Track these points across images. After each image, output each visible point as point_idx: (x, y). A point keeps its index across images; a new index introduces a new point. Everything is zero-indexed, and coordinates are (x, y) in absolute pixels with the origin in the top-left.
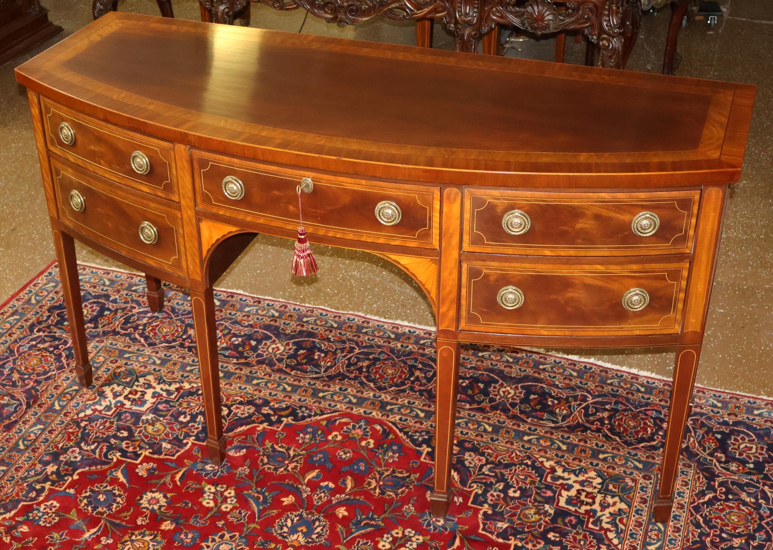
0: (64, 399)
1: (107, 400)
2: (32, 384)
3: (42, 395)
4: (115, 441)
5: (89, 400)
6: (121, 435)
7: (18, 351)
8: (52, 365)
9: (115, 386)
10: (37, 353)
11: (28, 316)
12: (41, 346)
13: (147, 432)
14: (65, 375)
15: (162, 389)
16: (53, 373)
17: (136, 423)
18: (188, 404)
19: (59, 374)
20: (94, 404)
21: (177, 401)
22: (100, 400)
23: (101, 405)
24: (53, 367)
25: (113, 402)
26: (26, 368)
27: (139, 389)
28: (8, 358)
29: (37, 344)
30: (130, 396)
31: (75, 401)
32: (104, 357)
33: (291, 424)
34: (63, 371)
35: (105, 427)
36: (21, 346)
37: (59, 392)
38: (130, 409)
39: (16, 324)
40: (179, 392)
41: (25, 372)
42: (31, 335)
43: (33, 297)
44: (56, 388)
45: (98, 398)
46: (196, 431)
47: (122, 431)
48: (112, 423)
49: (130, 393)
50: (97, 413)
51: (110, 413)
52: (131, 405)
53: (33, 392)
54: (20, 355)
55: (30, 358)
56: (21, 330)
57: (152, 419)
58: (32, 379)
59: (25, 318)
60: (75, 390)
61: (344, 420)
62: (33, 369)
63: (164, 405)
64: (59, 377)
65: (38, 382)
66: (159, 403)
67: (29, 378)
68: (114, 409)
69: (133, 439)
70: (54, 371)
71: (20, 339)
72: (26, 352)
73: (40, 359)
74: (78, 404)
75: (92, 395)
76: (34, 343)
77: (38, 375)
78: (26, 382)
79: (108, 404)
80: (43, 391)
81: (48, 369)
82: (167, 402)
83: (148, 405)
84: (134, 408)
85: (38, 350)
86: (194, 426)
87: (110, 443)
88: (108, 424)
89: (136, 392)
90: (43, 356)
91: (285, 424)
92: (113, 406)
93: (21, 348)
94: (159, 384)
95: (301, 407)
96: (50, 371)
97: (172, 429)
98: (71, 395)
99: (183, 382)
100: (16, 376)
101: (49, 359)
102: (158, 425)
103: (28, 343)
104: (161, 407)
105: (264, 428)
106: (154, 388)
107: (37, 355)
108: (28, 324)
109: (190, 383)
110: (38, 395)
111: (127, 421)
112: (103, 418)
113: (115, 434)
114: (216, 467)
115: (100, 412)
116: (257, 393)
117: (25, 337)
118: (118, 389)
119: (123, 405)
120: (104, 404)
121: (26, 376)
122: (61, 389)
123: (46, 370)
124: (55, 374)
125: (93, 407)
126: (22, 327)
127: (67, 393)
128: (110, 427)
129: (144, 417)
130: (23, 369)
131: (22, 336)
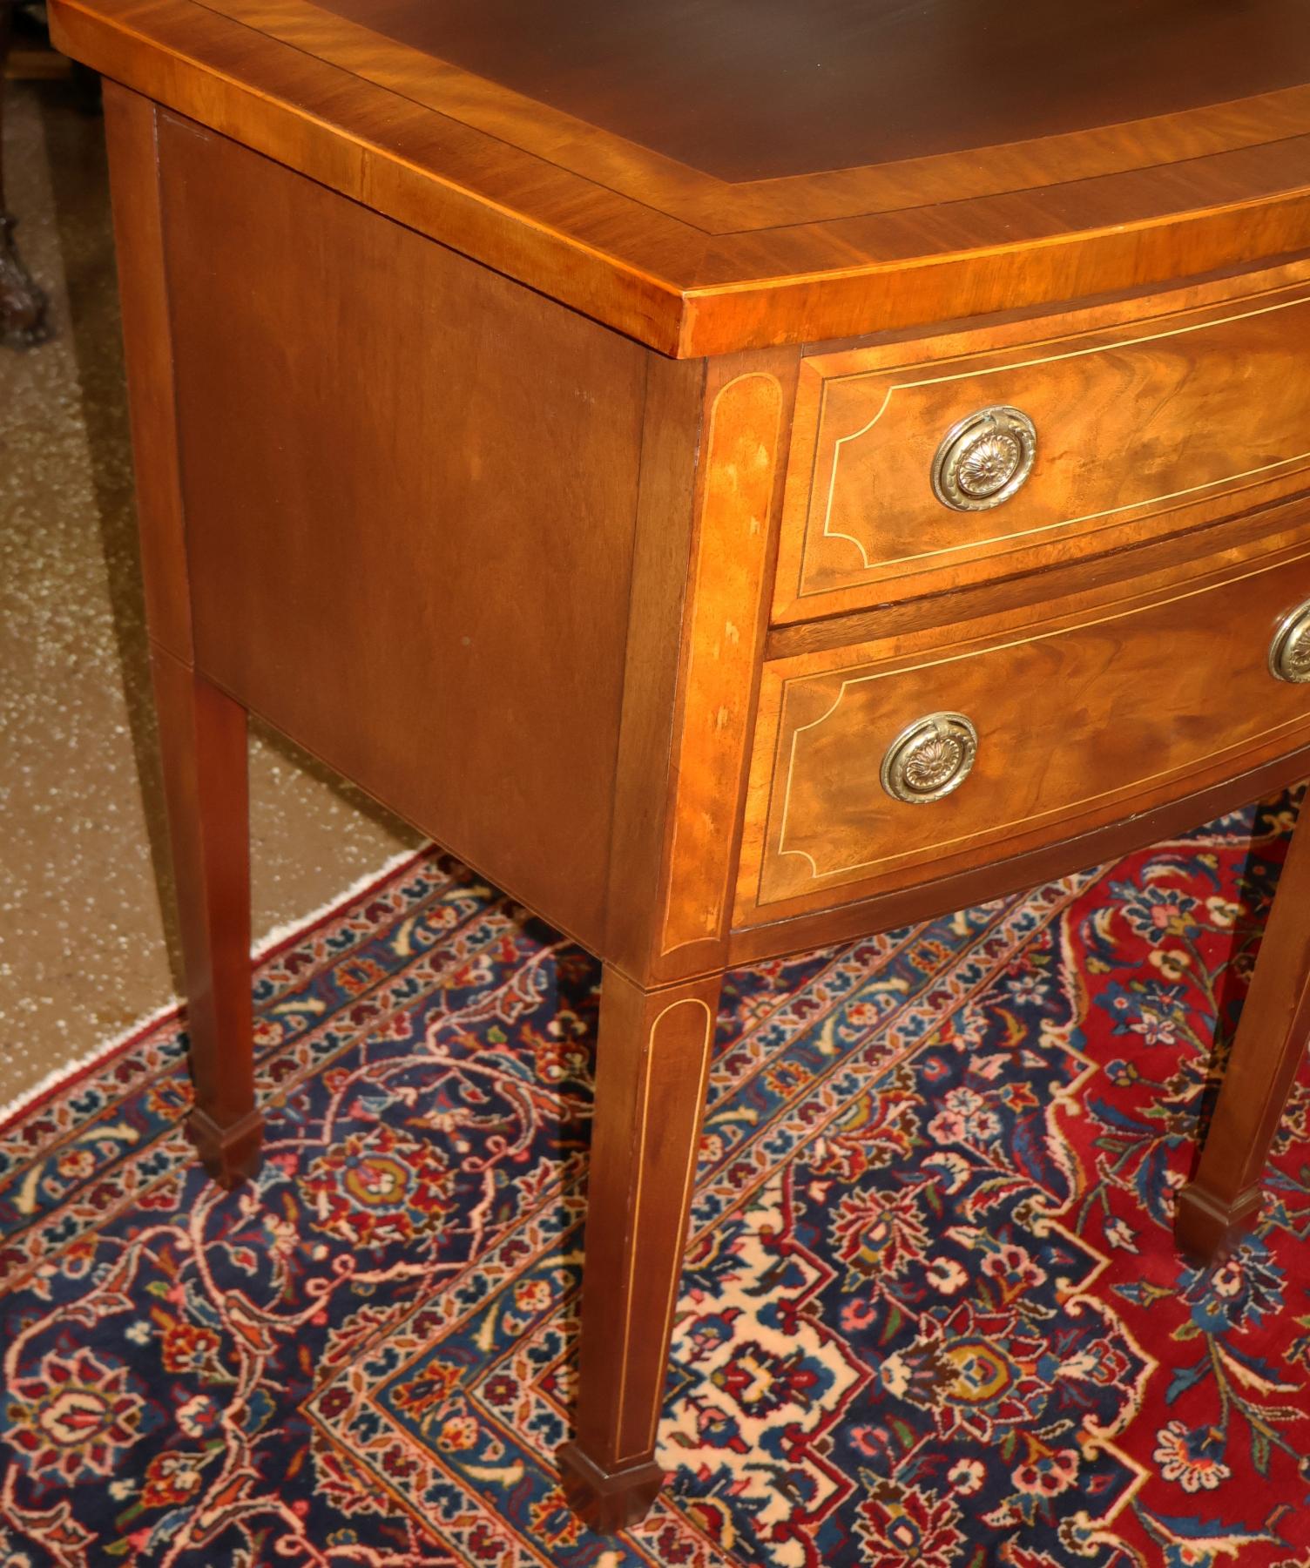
1: (738, 1475)
4: (1004, 1509)
5: (714, 1533)
6: (975, 1484)
9: (665, 1427)
13: (981, 1401)
15: (752, 1292)
17: (922, 1423)
18: (874, 1245)
21: (836, 1265)
22: (730, 1499)
23: (762, 1503)
25: (761, 1456)
27: (721, 1356)
30: (751, 1394)
32: (456, 1414)
33: (1074, 1033)
35: (901, 1522)
38: (827, 1416)
40: (792, 1249)
45: (713, 1501)
46: (1026, 1264)
47: (953, 1474)
48: (892, 1495)
49: (734, 1390)
50: (808, 1529)
52: (807, 1407)
57: (914, 1369)
61: (1102, 920)
63: (847, 1312)
66: (832, 1319)
68: (807, 1466)
69: (1007, 1454)
75: (686, 1517)
79: (764, 1476)
82: (833, 1298)
83: (830, 1357)
84: (830, 1399)
86: (997, 1265)
87: (1006, 1532)
88: (892, 1511)
89: (730, 1368)
91: (1072, 1044)
92: (786, 1465)
94: (716, 1292)
95: (1001, 987)
97: (987, 1327)
99: (740, 1225)
102: (959, 1360)
104: (852, 1321)
105: (1077, 1097)
106: (735, 1312)
109: (752, 1202)
111: (896, 1442)
112: (846, 1515)
113: (959, 1498)
114: (1233, 1267)
115: (799, 1515)
116: (886, 1061)
118: (686, 1420)
119: (792, 1430)
120: (759, 1486)
125: (765, 1533)
128: (912, 1504)
129: (897, 1388)
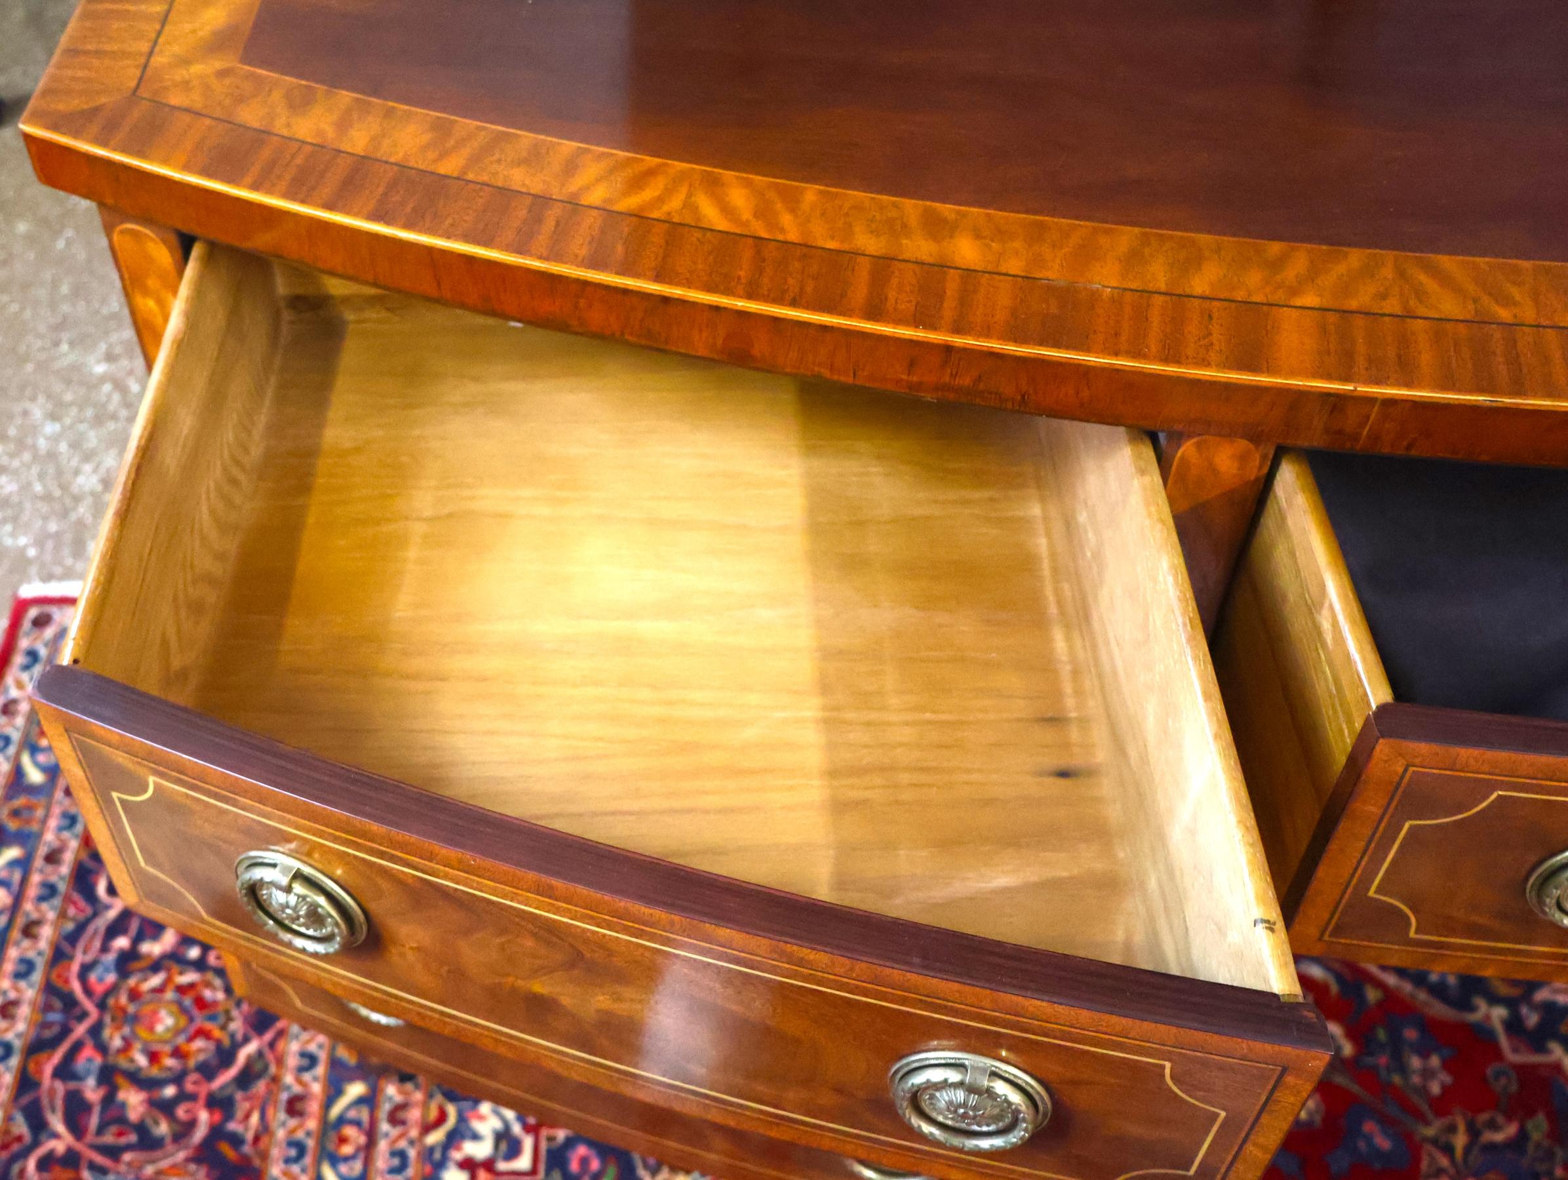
0: (347, 1150)
2: (204, 1116)
3: (265, 1156)
5: (427, 1128)
7: (88, 991)
8: (229, 1019)
10: (156, 980)
11: (49, 837)
12: (153, 948)
14: (294, 1047)
16: (251, 1048)
19: (272, 1045)
20: (454, 1138)
22: (462, 1119)
23: (476, 1137)
24: (237, 1026)
26: (154, 1057)
28: (66, 1031)
29: (137, 940)
31: (383, 1146)
34: (281, 1033)
36: (86, 969)
37: (312, 1124)
39: (24, 881)
41: (155, 1072)
42: (95, 915)
43: (26, 760)
44: (295, 1107)
45: (451, 1110)
51: (524, 1162)
53: (226, 1149)
54: (102, 1006)
55: (147, 1009)
56: (57, 901)
58: (193, 1097)
59: (42, 851)
60: (360, 1101)
62: (177, 1053)
64: (280, 1061)
65: (221, 1104)
67: (182, 1097)
70: (246, 1040)
71: (73, 938)
72: (113, 990)
73: (179, 1004)
74: (402, 1155)
75: (425, 1105)
76: (122, 942)
77: (208, 1071)
78: (181, 1112)
79: (496, 1124)
80: (257, 1139)
81: (227, 1042)
85: (156, 966)
90: (182, 990)
92: (517, 1131)
93: (93, 977)
96: (236, 1046)
98: (357, 1123)
100: (133, 1100)
101: (208, 994)
103: (105, 949)
107: (160, 990)
108: (65, 869)
110: (246, 1159)
115: (488, 1165)
117: (81, 928)
120: (486, 1127)
121: (170, 1091)
122: (314, 1107)
123: (219, 1043)
124: (260, 1054)
125: (457, 1156)
126: (50, 891)
127: (341, 1120)
130: (142, 1060)
131: (70, 926)
